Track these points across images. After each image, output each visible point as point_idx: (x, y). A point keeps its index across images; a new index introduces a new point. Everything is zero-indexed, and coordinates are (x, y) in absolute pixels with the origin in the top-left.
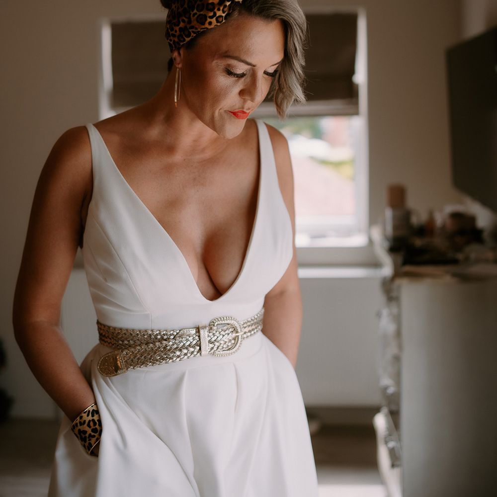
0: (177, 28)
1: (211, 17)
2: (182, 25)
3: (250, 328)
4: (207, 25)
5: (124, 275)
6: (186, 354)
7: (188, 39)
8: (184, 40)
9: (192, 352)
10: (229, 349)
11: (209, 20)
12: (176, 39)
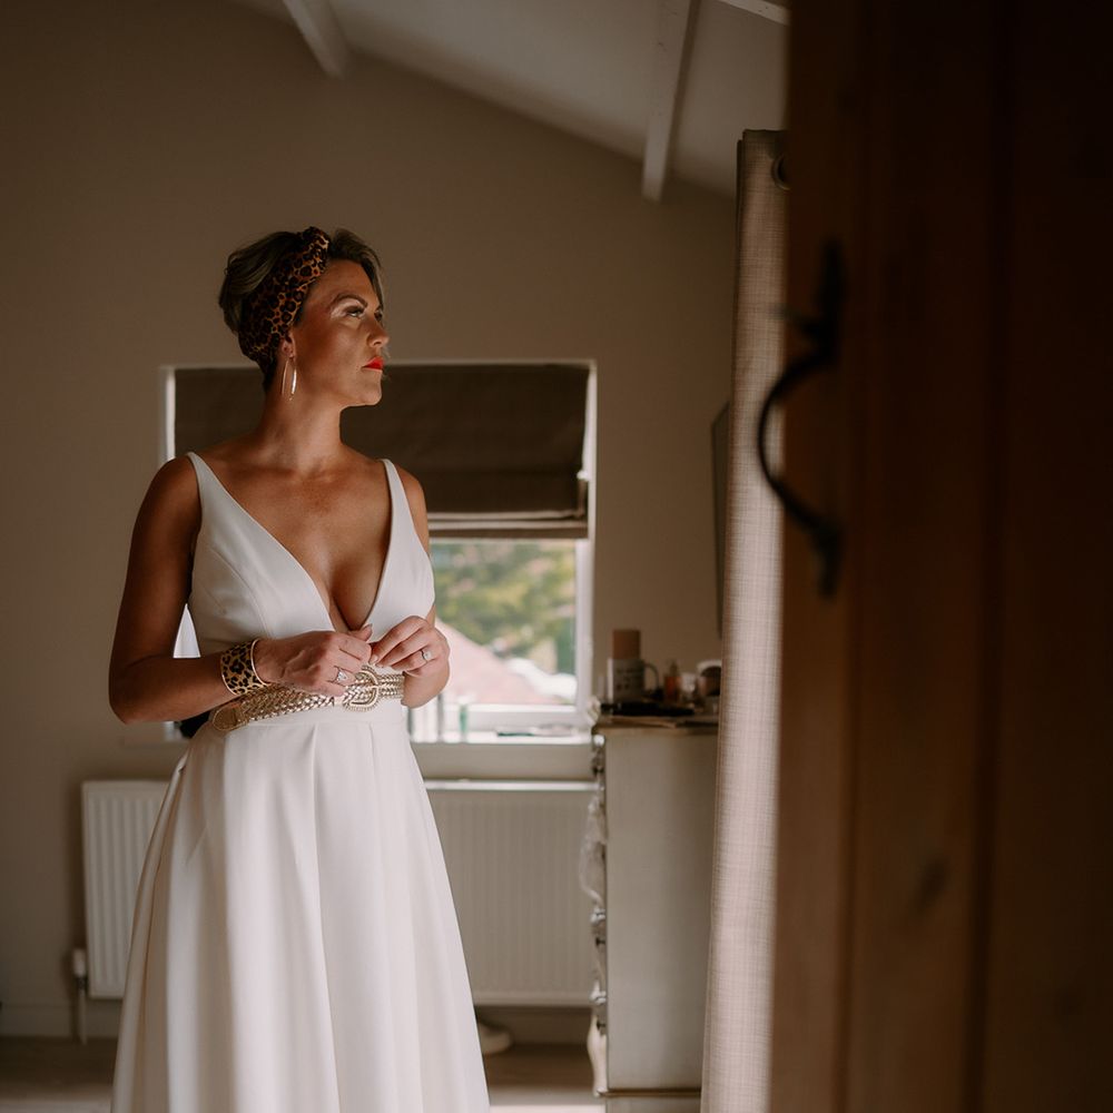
0: (278, 309)
1: (314, 266)
2: (282, 302)
3: (389, 687)
4: (314, 275)
5: (248, 596)
6: (316, 702)
7: (293, 314)
8: (291, 316)
9: (324, 701)
10: (366, 703)
11: (313, 269)
12: (281, 323)
